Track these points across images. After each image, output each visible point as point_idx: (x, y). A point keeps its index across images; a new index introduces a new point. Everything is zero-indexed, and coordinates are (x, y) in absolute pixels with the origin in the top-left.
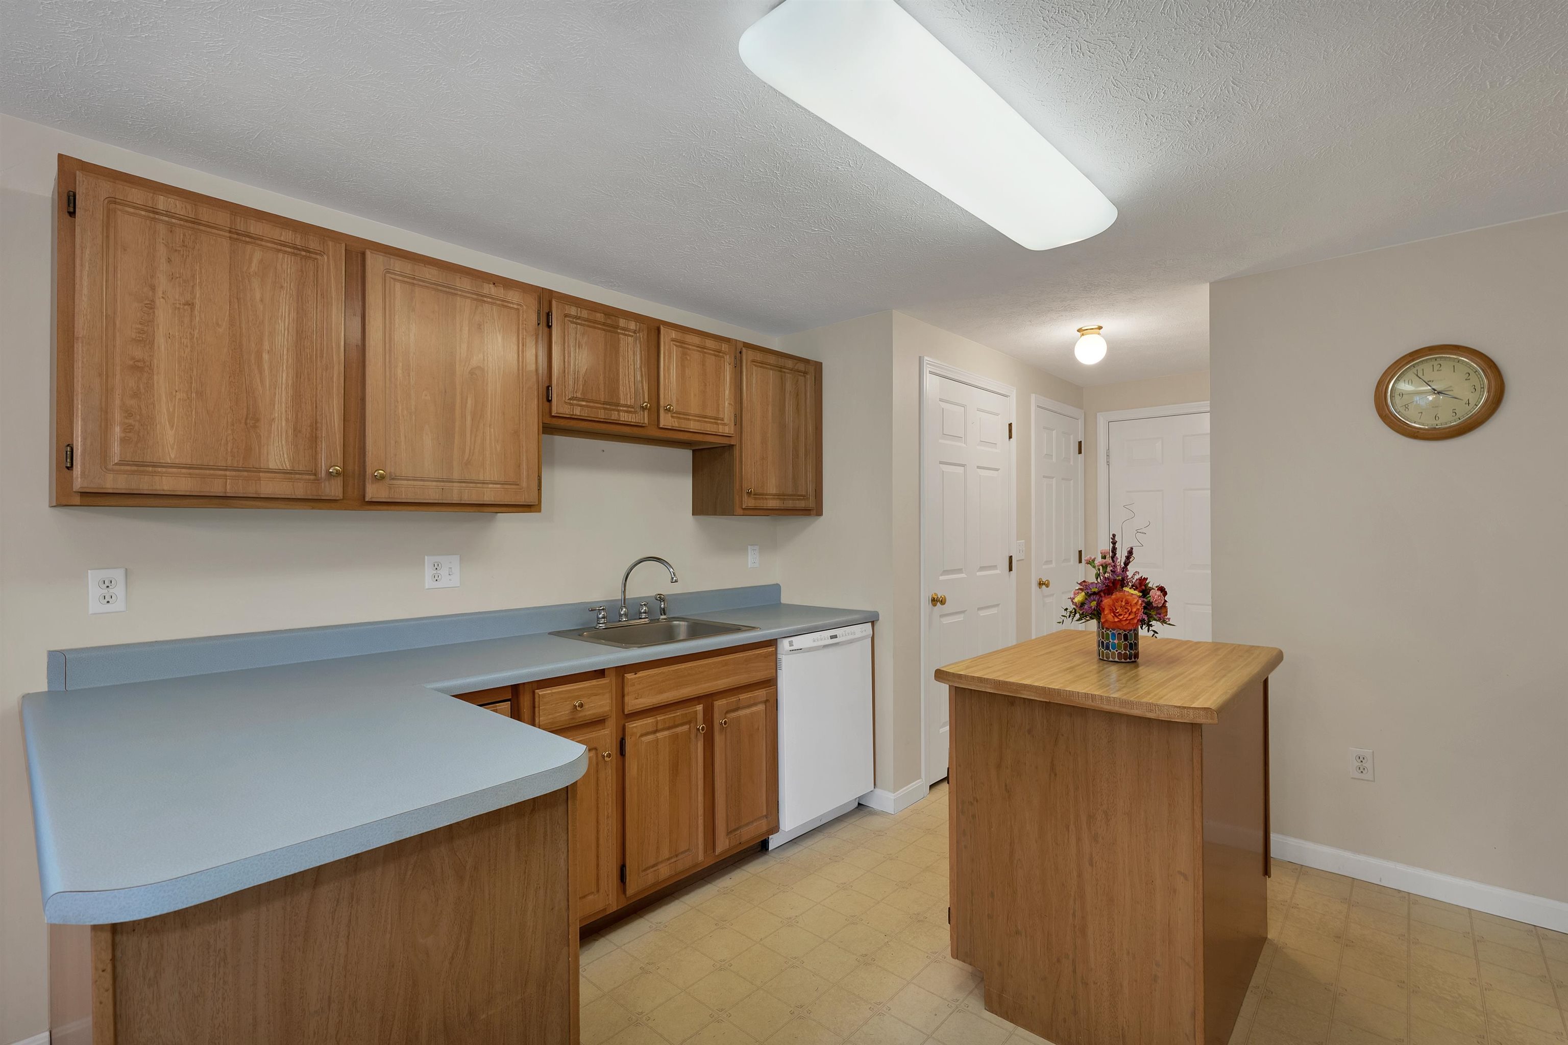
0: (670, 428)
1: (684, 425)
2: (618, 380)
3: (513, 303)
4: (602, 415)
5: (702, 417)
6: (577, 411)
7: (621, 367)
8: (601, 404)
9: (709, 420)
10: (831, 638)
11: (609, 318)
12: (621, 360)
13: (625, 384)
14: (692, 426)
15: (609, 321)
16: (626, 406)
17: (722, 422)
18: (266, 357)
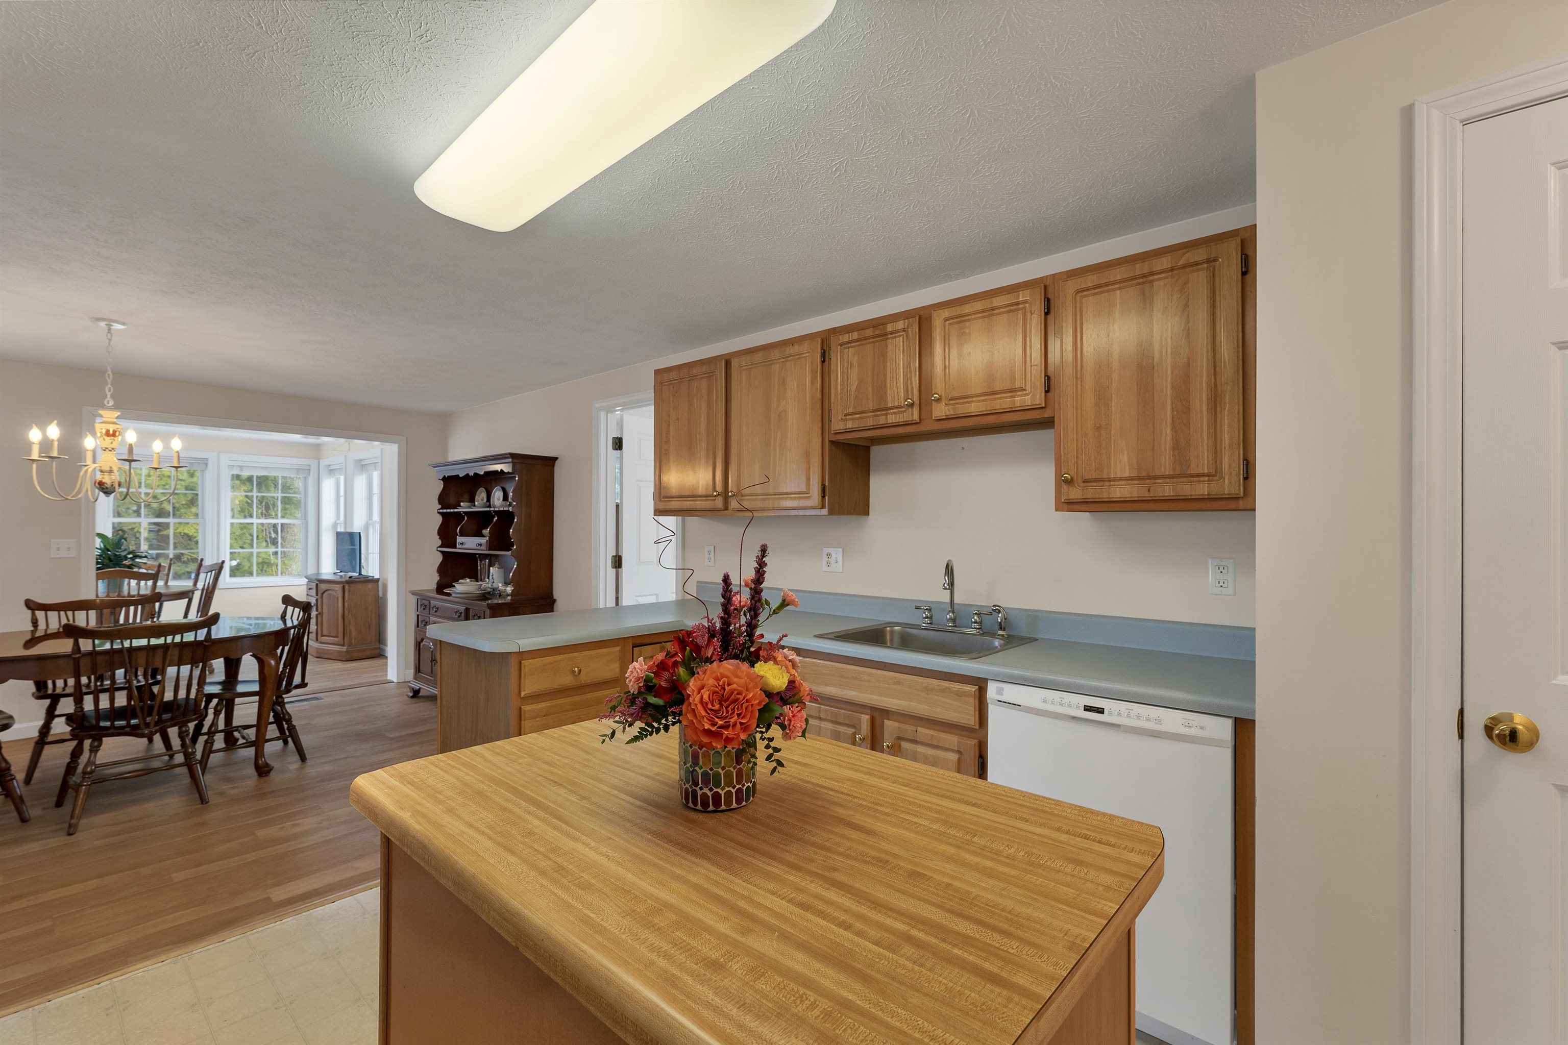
0: (944, 417)
1: (962, 409)
2: (885, 386)
3: (804, 353)
4: (870, 422)
5: (990, 395)
6: (850, 425)
7: (888, 371)
8: (871, 412)
9: (1003, 395)
10: (1085, 710)
11: (877, 329)
12: (888, 364)
13: (893, 386)
14: (973, 409)
15: (877, 332)
16: (894, 408)
17: (1025, 392)
18: (698, 436)
